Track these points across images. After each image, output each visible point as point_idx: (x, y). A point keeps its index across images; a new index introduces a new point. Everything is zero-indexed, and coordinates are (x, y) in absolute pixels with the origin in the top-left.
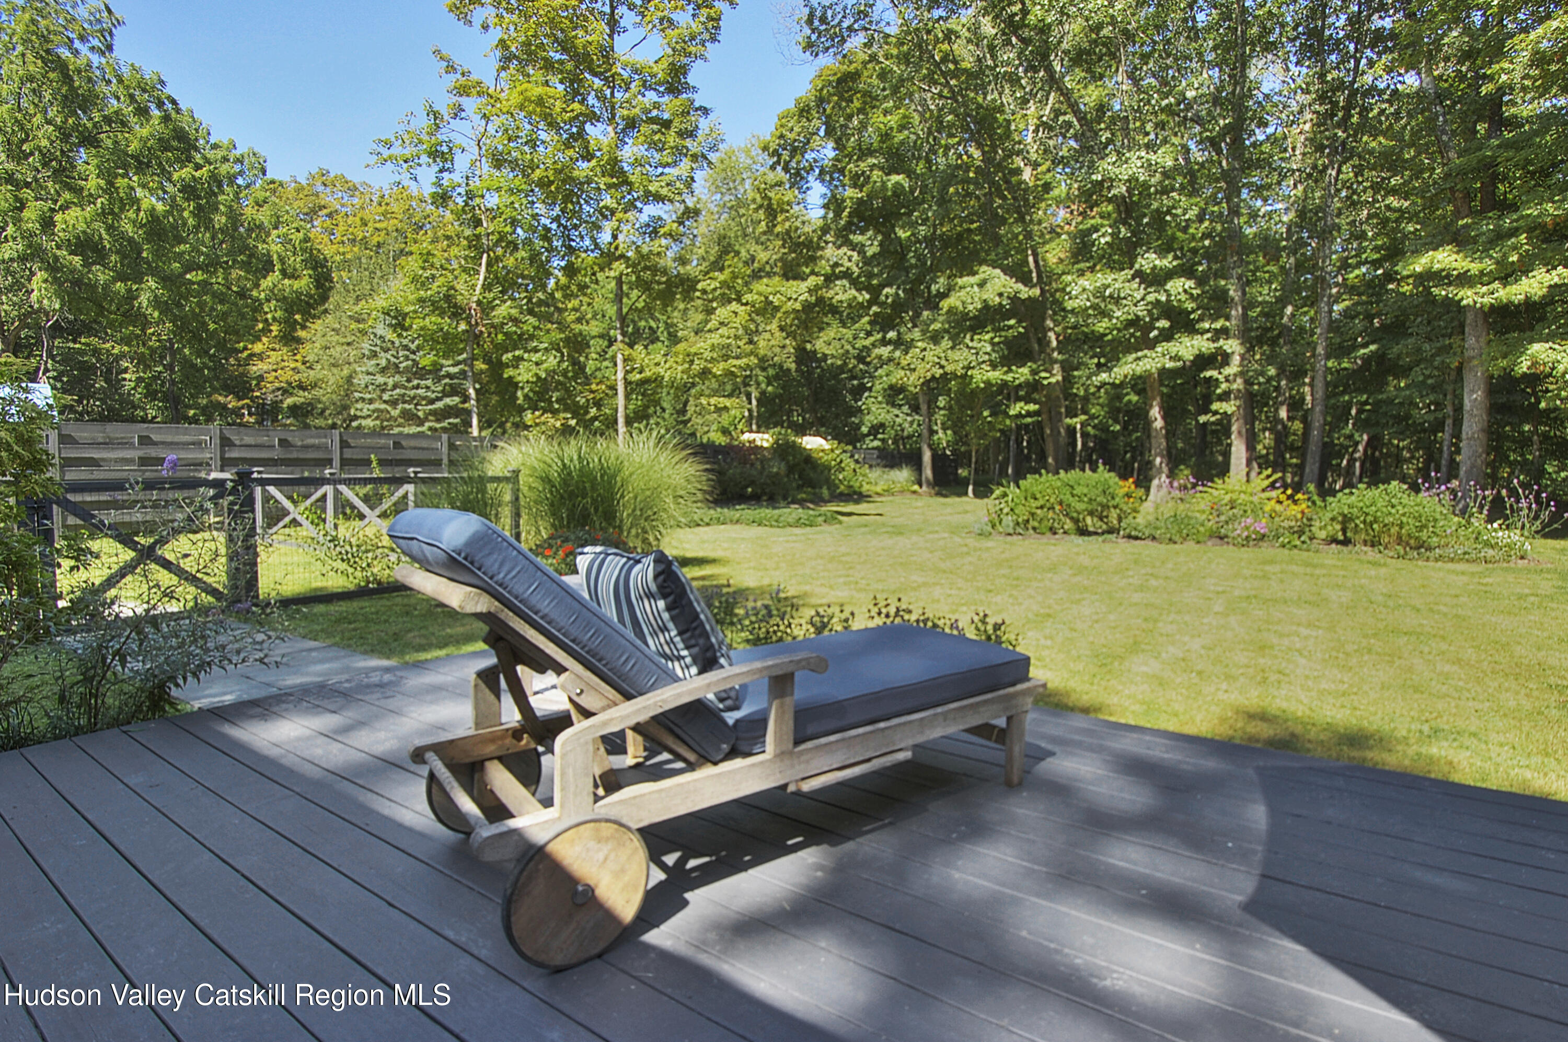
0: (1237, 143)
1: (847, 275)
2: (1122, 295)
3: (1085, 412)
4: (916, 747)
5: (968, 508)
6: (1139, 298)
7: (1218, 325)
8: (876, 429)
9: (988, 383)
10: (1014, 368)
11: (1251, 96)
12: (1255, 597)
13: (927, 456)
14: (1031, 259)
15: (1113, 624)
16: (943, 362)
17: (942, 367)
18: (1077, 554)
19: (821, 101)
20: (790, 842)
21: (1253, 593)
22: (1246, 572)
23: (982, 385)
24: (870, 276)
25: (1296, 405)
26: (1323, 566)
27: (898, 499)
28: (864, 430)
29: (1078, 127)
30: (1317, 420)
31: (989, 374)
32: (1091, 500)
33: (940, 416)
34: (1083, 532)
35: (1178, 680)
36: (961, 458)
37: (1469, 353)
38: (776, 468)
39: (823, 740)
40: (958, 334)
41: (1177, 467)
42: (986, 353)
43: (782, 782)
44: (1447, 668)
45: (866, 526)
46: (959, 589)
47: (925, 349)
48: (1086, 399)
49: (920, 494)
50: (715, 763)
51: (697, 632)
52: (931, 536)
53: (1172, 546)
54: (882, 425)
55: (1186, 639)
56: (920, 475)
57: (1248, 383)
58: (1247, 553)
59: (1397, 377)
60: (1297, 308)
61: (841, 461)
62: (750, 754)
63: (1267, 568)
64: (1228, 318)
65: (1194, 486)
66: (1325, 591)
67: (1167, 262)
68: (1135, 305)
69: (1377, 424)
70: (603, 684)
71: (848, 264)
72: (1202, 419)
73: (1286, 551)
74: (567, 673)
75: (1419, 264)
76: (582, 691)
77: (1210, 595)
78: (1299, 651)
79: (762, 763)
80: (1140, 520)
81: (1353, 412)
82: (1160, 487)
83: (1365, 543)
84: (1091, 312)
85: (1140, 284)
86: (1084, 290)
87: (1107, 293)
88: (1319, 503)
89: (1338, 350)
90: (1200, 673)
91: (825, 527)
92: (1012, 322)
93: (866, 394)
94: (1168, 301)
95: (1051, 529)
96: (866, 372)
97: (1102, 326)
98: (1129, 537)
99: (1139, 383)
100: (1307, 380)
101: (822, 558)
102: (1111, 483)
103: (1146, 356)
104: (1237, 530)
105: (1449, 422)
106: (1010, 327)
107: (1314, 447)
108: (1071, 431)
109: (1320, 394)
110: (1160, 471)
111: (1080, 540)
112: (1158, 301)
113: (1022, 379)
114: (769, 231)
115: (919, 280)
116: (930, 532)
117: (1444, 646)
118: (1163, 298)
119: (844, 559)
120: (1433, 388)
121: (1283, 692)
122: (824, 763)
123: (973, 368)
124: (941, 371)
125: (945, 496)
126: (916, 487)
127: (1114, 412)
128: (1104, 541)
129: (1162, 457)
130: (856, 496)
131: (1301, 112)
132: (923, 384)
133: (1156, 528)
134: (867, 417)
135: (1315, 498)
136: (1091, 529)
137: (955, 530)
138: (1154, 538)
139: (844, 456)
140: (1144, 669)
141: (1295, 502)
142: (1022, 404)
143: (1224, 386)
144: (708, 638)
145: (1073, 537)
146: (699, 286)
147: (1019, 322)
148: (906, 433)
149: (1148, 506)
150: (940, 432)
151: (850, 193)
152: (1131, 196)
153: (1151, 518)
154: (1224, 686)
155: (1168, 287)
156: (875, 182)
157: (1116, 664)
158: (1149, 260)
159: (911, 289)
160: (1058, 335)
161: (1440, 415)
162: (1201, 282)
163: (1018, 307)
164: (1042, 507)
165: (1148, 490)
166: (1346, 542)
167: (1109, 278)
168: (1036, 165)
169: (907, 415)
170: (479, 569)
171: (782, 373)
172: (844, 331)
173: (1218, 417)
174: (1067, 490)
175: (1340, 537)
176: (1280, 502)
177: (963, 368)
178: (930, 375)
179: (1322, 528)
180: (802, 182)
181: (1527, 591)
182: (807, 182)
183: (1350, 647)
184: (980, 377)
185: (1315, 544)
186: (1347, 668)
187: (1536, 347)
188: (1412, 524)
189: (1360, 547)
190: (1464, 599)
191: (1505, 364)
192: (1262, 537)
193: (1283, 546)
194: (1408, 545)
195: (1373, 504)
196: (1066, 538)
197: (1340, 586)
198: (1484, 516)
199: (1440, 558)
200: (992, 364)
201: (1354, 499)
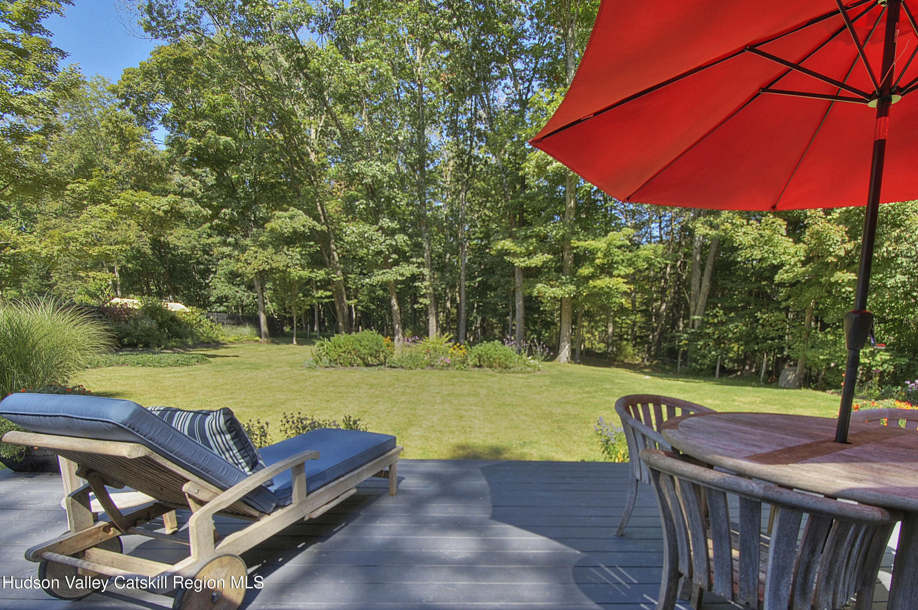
0: (422, 168)
1: (191, 195)
2: (374, 238)
3: (356, 297)
4: (356, 487)
5: (296, 351)
6: (382, 241)
7: (419, 260)
8: (220, 300)
9: (300, 278)
10: (315, 270)
11: (427, 146)
12: (452, 394)
13: (263, 318)
14: (319, 208)
16: (270, 261)
17: (269, 264)
18: (367, 377)
19: (162, 71)
20: (299, 546)
21: (451, 392)
22: (445, 382)
23: (297, 278)
24: (211, 199)
25: (453, 301)
26: (474, 378)
27: (246, 346)
28: (212, 299)
29: (340, 136)
30: (462, 309)
31: (301, 272)
32: (370, 348)
33: (268, 294)
34: (367, 365)
35: (433, 436)
36: (285, 321)
37: (517, 285)
38: (148, 323)
39: (318, 492)
40: (278, 246)
41: (405, 329)
42: (298, 259)
43: (302, 516)
44: (524, 418)
45: (230, 364)
46: (310, 401)
47: (256, 252)
48: (357, 290)
49: (261, 343)
50: (269, 514)
51: (248, 449)
52: (278, 369)
53: (411, 371)
54: (227, 298)
55: (430, 416)
56: (260, 330)
57: (434, 290)
58: (443, 373)
59: (491, 291)
60: (451, 255)
61: (200, 321)
62: (285, 506)
63: (454, 380)
64: (423, 257)
66: (477, 389)
67: (395, 225)
68: (381, 244)
69: (485, 312)
70: (210, 485)
71: (192, 188)
72: (416, 306)
73: (458, 371)
74: (190, 483)
75: (500, 245)
76: (198, 490)
77: (434, 395)
78: (475, 418)
79: (293, 509)
80: (395, 357)
81: (476, 306)
82: (399, 340)
83: (488, 366)
84: (357, 244)
85: (382, 234)
86: (353, 232)
87: (366, 236)
88: (470, 349)
89: (470, 277)
90: (440, 432)
91: (199, 366)
92: (312, 243)
93: (212, 276)
94: (396, 245)
95: (350, 364)
96: (210, 261)
97: (362, 252)
98: (391, 367)
99: (384, 286)
100: (457, 290)
101: (208, 387)
102: (380, 339)
103: (387, 272)
104: (438, 362)
105: (511, 313)
106: (311, 246)
107: (462, 321)
108: (349, 308)
109: (463, 297)
110: (398, 332)
111: (367, 369)
112: (391, 244)
113: (321, 277)
115: (247, 208)
116: (277, 367)
117: (521, 409)
118: (394, 243)
119: (225, 387)
120: (505, 298)
121: (473, 435)
122: (318, 503)
123: (290, 267)
124: (269, 267)
125: (278, 344)
126: (257, 338)
127: (372, 300)
128: (379, 369)
129: (399, 324)
130: (217, 344)
131: (449, 160)
132: (256, 273)
133: (403, 362)
134: (214, 291)
135: (468, 347)
136: (370, 363)
137: (292, 365)
138: (402, 367)
139: (201, 317)
140: (417, 433)
141: (461, 349)
142: (322, 291)
143: (424, 291)
144: (253, 451)
145: (362, 368)
146: (69, 187)
147: (316, 244)
148: (244, 304)
149: (396, 350)
150: (269, 303)
151: (190, 140)
152: (374, 185)
153: (399, 357)
154: (451, 436)
155: (396, 237)
156: (210, 138)
157: (404, 432)
158: (386, 222)
159: (242, 212)
160: (338, 254)
161: (507, 310)
162: (410, 237)
163: (314, 235)
164: (344, 352)
165: (395, 342)
166: (480, 366)
167: (367, 227)
168: (317, 153)
169: (244, 291)
170: (138, 432)
171: (138, 255)
172: (191, 231)
173: (423, 306)
174: (357, 343)
175: (478, 364)
176: (455, 349)
177: (284, 266)
178: (261, 268)
179: (471, 360)
180: (149, 123)
181: (542, 384)
182: (153, 124)
183: (491, 413)
184: (295, 273)
185: (470, 368)
186: (492, 422)
187: (539, 286)
188: (503, 358)
189: (486, 368)
190: (523, 389)
191: (529, 291)
192: (449, 365)
193: (457, 369)
194: (502, 367)
195: (489, 350)
196: (359, 368)
197: (482, 386)
198: (526, 354)
199: (513, 372)
200: (302, 266)
201: (482, 348)
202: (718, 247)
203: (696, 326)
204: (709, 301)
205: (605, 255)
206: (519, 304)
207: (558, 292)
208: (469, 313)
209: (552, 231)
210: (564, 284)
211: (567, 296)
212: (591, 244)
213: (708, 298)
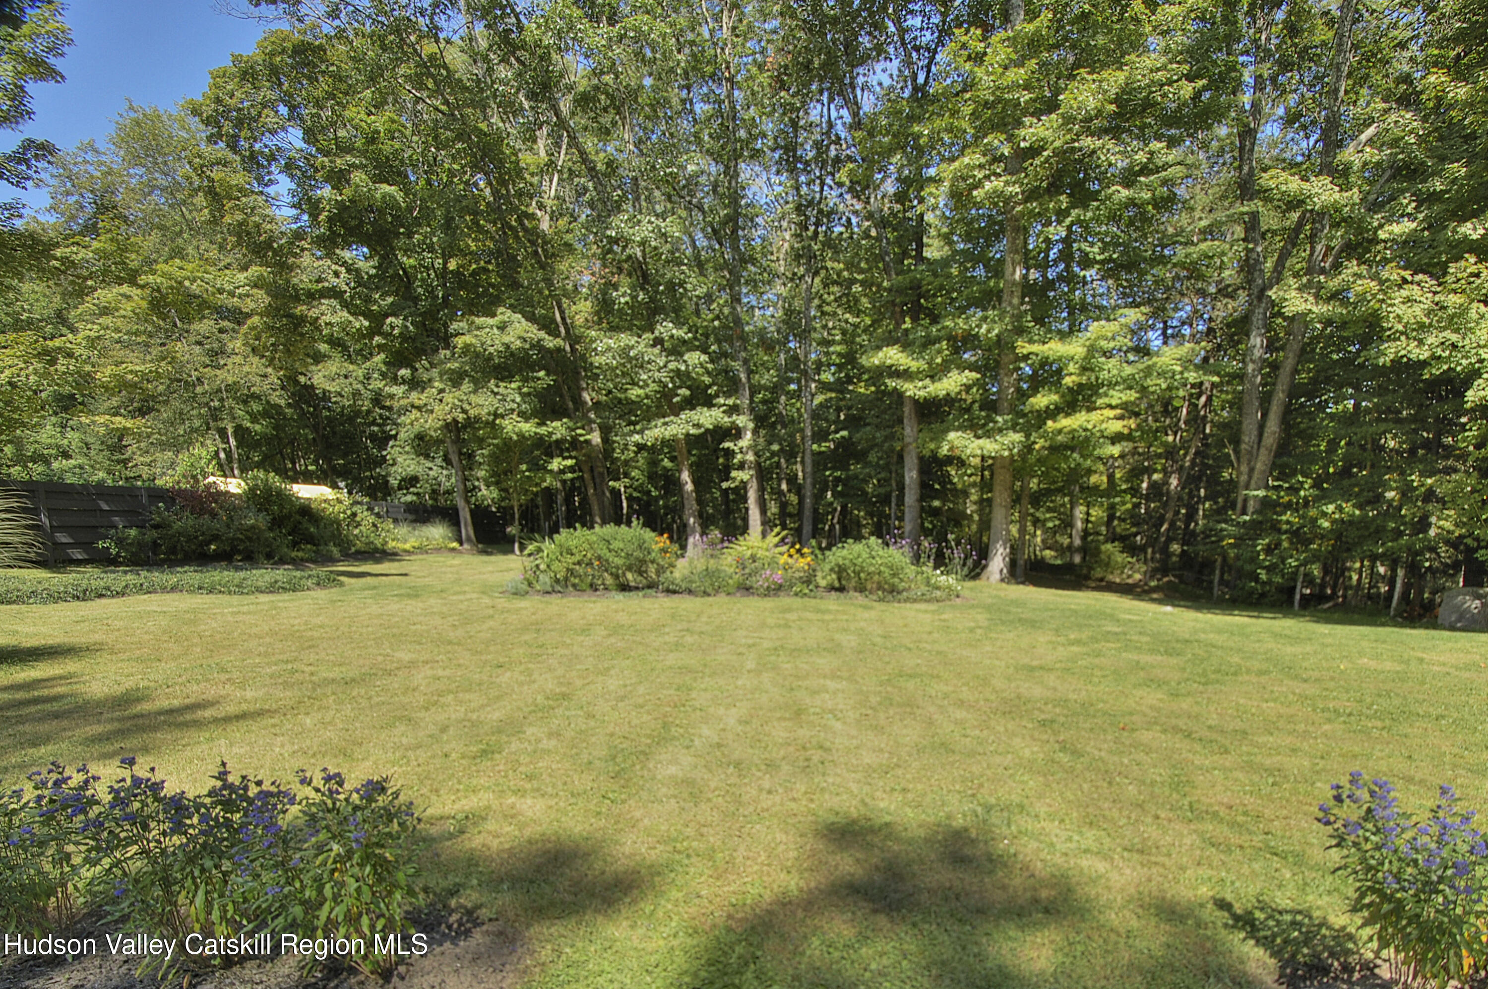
1: (334, 293)
2: (646, 359)
3: (626, 475)
5: (508, 566)
6: (661, 364)
7: (730, 402)
8: (407, 482)
9: (521, 435)
10: (547, 422)
12: (782, 647)
13: (465, 513)
14: (558, 315)
15: (641, 701)
16: (467, 407)
17: (464, 411)
18: (616, 611)
21: (778, 643)
22: (771, 622)
23: (515, 437)
24: (367, 299)
25: (792, 480)
26: (828, 611)
27: (431, 558)
28: (391, 482)
30: (808, 492)
31: (521, 425)
32: (627, 554)
33: (477, 470)
34: (624, 588)
36: (506, 516)
37: (907, 440)
38: (252, 519)
40: (479, 378)
41: (707, 527)
42: (514, 402)
45: (379, 587)
47: (443, 390)
48: (626, 463)
49: (460, 552)
53: (706, 599)
54: (414, 478)
56: (459, 531)
57: (758, 456)
58: (769, 603)
61: (354, 514)
63: (788, 616)
64: (738, 397)
65: (722, 541)
66: (837, 636)
67: (683, 333)
68: (659, 371)
69: (847, 495)
71: (335, 281)
72: (725, 485)
73: (798, 599)
75: (877, 359)
77: (741, 650)
80: (677, 574)
81: (831, 484)
82: (695, 545)
83: (855, 589)
85: (661, 351)
86: (609, 348)
87: (632, 354)
88: (820, 556)
91: (316, 591)
92: (542, 374)
93: (391, 443)
94: (687, 371)
95: (591, 585)
96: (387, 418)
97: (635, 393)
98: (668, 591)
99: (668, 444)
102: (646, 538)
103: (672, 422)
104: (759, 582)
105: (894, 494)
107: (808, 513)
108: (616, 493)
109: (809, 469)
110: (694, 532)
111: (620, 596)
112: (678, 370)
113: (558, 435)
114: (214, 221)
116: (456, 594)
118: (683, 368)
120: (884, 467)
123: (501, 416)
124: (464, 415)
125: (488, 554)
126: (455, 545)
127: (653, 477)
128: (645, 597)
129: (695, 517)
130: (378, 554)
133: (691, 582)
134: (394, 469)
135: (817, 552)
136: (632, 584)
138: (689, 592)
139: (357, 509)
141: (802, 555)
142: (560, 459)
143: (740, 457)
145: (613, 593)
147: (548, 375)
148: (443, 488)
149: (681, 563)
150: (483, 487)
151: (326, 192)
152: (644, 258)
153: (686, 572)
155: (686, 357)
156: (358, 186)
158: (666, 328)
159: (422, 322)
160: (592, 396)
161: (888, 489)
162: (713, 359)
164: (579, 563)
165: (683, 547)
166: (841, 589)
167: (632, 340)
168: (553, 216)
169: (441, 467)
171: (269, 409)
172: (351, 367)
173: (737, 484)
174: (603, 545)
175: (837, 584)
176: (791, 556)
177: (489, 414)
178: (449, 418)
179: (824, 578)
180: (263, 172)
181: (972, 624)
182: (269, 173)
183: (874, 700)
184: (510, 427)
185: (820, 592)
186: (879, 729)
187: (952, 435)
188: (887, 572)
189: (852, 593)
190: (936, 635)
191: (932, 446)
192: (780, 588)
193: (796, 594)
194: (884, 590)
195: (859, 556)
196: (608, 594)
197: (845, 630)
198: (931, 564)
199: (907, 600)
200: (521, 414)
201: (845, 552)
202: (1300, 356)
203: (1250, 509)
204: (1279, 462)
205: (1084, 369)
206: (911, 476)
207: (989, 446)
208: (819, 496)
209: (979, 326)
210: (1000, 430)
211: (1006, 453)
212: (1055, 348)
213: (1275, 456)
